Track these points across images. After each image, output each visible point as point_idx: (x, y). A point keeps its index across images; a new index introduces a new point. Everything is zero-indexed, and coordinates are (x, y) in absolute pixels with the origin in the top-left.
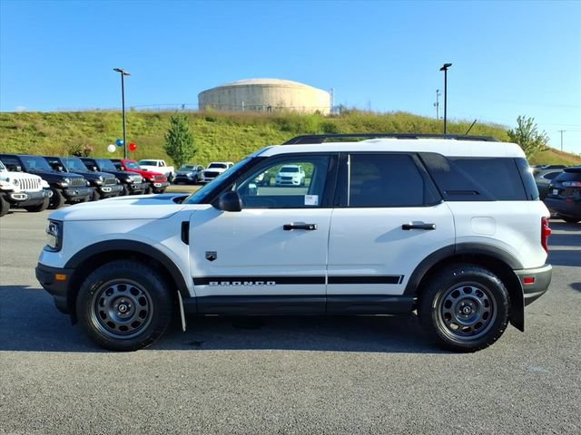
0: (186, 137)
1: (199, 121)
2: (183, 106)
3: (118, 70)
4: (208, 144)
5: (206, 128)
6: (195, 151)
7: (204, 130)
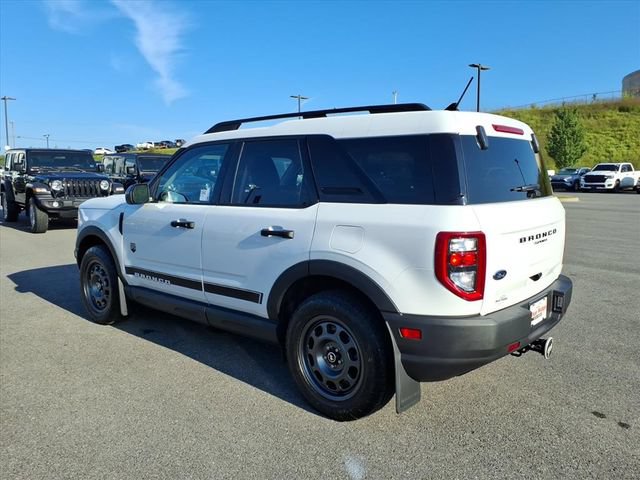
0: (573, 133)
1: (608, 113)
2: (595, 96)
3: (474, 66)
4: (613, 140)
5: (616, 121)
6: (583, 151)
7: (613, 124)
